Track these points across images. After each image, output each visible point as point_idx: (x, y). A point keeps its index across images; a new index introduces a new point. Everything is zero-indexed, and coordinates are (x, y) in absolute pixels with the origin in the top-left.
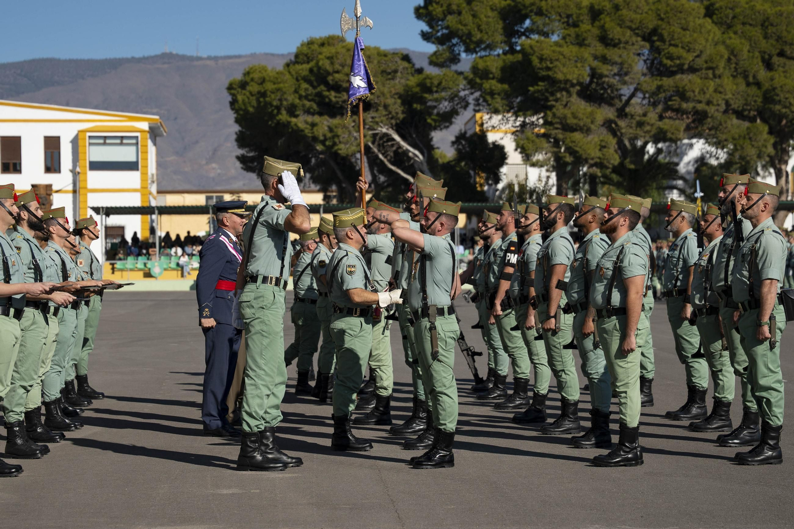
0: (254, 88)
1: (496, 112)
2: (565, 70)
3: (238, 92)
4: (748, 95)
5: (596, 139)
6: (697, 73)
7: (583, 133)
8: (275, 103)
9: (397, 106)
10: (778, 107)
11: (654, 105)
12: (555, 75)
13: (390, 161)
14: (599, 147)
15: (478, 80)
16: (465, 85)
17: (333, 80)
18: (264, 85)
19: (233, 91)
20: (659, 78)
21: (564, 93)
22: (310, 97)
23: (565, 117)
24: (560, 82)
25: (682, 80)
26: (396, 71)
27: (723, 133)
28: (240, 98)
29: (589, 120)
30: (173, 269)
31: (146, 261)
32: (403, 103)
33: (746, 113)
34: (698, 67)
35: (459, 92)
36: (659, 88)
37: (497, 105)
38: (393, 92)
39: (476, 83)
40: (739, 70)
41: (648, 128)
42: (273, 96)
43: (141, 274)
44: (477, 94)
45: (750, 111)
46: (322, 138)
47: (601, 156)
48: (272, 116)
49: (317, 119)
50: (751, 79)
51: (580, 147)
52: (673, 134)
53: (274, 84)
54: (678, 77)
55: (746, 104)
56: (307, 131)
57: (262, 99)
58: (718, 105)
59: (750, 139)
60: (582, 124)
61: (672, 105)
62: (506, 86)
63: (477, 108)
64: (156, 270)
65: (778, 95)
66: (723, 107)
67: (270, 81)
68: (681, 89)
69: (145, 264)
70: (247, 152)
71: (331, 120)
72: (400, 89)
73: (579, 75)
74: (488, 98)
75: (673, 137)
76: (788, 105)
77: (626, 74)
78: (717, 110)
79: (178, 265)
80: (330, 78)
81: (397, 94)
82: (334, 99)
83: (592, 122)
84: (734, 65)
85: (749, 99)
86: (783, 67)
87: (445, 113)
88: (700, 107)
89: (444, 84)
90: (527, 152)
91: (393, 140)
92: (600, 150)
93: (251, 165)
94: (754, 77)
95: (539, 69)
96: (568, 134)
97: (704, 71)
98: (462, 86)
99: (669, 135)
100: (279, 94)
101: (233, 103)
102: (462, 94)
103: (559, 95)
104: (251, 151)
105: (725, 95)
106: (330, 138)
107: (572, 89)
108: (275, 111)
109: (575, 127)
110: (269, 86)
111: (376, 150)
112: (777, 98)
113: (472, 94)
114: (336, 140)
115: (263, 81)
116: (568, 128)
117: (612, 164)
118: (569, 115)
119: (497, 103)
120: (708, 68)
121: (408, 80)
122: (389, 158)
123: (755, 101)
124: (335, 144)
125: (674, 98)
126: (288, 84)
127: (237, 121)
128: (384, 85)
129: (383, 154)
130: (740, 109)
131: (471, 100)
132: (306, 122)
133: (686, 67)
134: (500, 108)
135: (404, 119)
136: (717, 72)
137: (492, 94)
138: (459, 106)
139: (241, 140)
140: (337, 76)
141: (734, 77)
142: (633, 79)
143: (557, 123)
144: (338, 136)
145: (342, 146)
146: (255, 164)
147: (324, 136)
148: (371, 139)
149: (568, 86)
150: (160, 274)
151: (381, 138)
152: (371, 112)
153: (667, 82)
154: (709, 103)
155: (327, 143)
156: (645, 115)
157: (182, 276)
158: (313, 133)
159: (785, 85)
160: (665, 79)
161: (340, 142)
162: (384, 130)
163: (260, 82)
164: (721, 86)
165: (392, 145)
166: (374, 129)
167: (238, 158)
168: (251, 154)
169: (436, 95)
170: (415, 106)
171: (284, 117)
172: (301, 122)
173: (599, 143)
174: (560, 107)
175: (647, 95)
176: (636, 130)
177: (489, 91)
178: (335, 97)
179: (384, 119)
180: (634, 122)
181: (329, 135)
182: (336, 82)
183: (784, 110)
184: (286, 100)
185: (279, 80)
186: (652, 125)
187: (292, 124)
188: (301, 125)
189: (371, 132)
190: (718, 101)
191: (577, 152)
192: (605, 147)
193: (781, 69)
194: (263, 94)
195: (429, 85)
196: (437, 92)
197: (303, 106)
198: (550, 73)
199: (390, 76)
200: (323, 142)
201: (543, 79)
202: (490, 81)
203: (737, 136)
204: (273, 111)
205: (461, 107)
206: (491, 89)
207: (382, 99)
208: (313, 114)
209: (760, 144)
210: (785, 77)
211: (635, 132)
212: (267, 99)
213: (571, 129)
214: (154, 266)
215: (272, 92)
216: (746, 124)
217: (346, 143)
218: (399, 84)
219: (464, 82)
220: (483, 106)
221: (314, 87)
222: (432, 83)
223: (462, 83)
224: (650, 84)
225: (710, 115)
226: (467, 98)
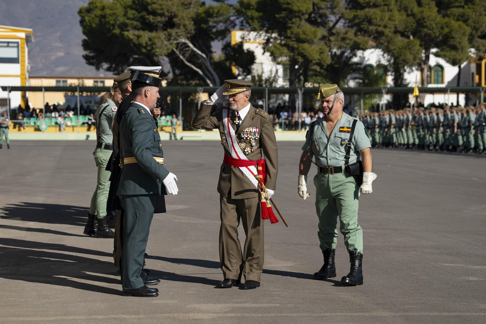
0: (98, 12)
1: (254, 30)
2: (299, 5)
3: (85, 15)
4: (407, 22)
5: (317, 48)
6: (379, 8)
7: (309, 44)
8: (112, 22)
9: (191, 26)
10: (426, 30)
11: (352, 27)
12: (293, 8)
13: (187, 60)
14: (319, 53)
15: (244, 10)
16: (234, 13)
17: (151, 8)
18: (105, 10)
19: (82, 14)
20: (355, 11)
21: (298, 19)
22: (136, 19)
23: (298, 34)
24: (296, 12)
25: (369, 12)
26: (190, 4)
27: (393, 45)
28: (87, 19)
29: (313, 36)
30: (53, 126)
31: (36, 121)
32: (195, 24)
33: (406, 33)
34: (378, 4)
35: (230, 17)
36: (355, 17)
37: (256, 26)
38: (189, 16)
39: (242, 12)
40: (402, 7)
41: (348, 41)
42: (110, 18)
43: (33, 129)
44: (242, 19)
45: (408, 32)
46: (144, 45)
47: (320, 58)
48: (109, 30)
49: (141, 33)
50: (409, 12)
51: (308, 53)
52: (364, 45)
53: (111, 10)
54: (367, 10)
55: (406, 28)
56: (134, 40)
57: (103, 20)
58: (391, 28)
59: (410, 49)
60: (308, 38)
61: (363, 28)
62: (261, 14)
63: (242, 28)
64: (43, 127)
65: (425, 22)
66: (393, 29)
67: (108, 8)
68: (369, 18)
69: (35, 123)
70: (89, 53)
71: (150, 34)
72: (193, 15)
73: (307, 8)
74: (250, 21)
75: (364, 47)
76: (431, 28)
77: (335, 8)
78: (390, 31)
79: (56, 123)
80: (149, 7)
81: (191, 18)
82: (152, 21)
83: (315, 37)
84: (399, 4)
85: (408, 24)
86: (428, 5)
87: (221, 30)
88: (380, 29)
89: (221, 12)
90: (275, 55)
91: (189, 47)
92: (320, 55)
93: (91, 61)
94: (411, 11)
95: (283, 3)
96: (301, 45)
97: (382, 7)
98: (232, 14)
99: (361, 46)
100: (114, 16)
101: (82, 22)
102: (232, 18)
103: (294, 20)
104: (91, 52)
105: (395, 21)
106: (150, 45)
107: (302, 17)
108: (112, 28)
109: (304, 40)
110: (108, 12)
111: (178, 53)
112: (425, 24)
113: (238, 18)
114: (154, 46)
115: (103, 8)
116: (300, 40)
117: (327, 64)
118: (301, 33)
119: (256, 24)
120: (385, 5)
121: (198, 9)
122: (186, 58)
123: (412, 26)
124: (153, 48)
125: (364, 23)
126: (120, 11)
127: (84, 33)
128: (183, 12)
129: (183, 55)
130: (403, 31)
131: (237, 22)
132: (134, 35)
133: (371, 4)
134: (258, 28)
135: (195, 34)
136: (390, 8)
137: (252, 18)
138: (230, 26)
139: (86, 45)
140: (154, 6)
141: (399, 11)
142: (339, 11)
143: (294, 37)
144: (155, 44)
145: (158, 50)
146: (95, 60)
147: (146, 43)
148: (175, 46)
149: (300, 14)
150: (46, 129)
151: (181, 46)
152: (175, 29)
153: (360, 13)
154: (385, 27)
155: (148, 48)
156: (346, 33)
157: (60, 130)
158: (139, 41)
159: (430, 16)
160: (359, 11)
161: (156, 48)
162: (183, 41)
163: (101, 8)
164: (393, 16)
165: (188, 50)
166: (177, 40)
167: (83, 56)
168: (92, 54)
169: (215, 19)
170: (202, 25)
171: (117, 31)
172: (130, 34)
173: (319, 50)
174: (296, 28)
175: (347, 21)
176: (341, 42)
177: (250, 17)
178: (153, 19)
179: (183, 33)
180: (340, 37)
181: (149, 43)
182: (154, 10)
183: (429, 32)
184: (119, 20)
185: (114, 8)
186: (351, 40)
187: (125, 35)
188: (131, 37)
189: (175, 42)
190: (390, 25)
191: (306, 56)
192: (322, 53)
193: (427, 7)
194: (104, 17)
195: (211, 12)
196: (216, 17)
197: (132, 24)
198: (290, 6)
199: (186, 7)
200: (145, 48)
201: (285, 10)
202: (251, 11)
203: (401, 47)
204: (110, 27)
205: (231, 27)
206: (252, 15)
207: (182, 21)
208: (138, 30)
209: (415, 52)
210: (430, 11)
211: (340, 44)
212: (107, 20)
213: (303, 41)
214: (42, 124)
215: (110, 15)
216: (406, 40)
217: (160, 48)
218: (192, 12)
219: (234, 11)
220: (246, 26)
221: (139, 13)
222: (213, 12)
223: (232, 11)
224: (350, 14)
225: (385, 34)
226: (235, 21)
